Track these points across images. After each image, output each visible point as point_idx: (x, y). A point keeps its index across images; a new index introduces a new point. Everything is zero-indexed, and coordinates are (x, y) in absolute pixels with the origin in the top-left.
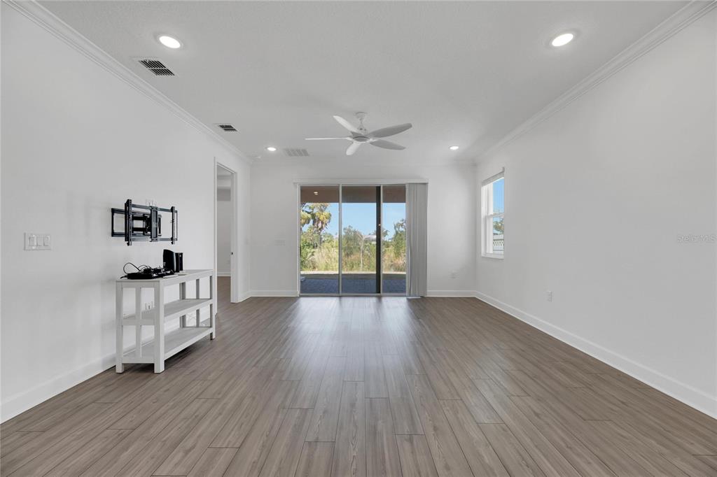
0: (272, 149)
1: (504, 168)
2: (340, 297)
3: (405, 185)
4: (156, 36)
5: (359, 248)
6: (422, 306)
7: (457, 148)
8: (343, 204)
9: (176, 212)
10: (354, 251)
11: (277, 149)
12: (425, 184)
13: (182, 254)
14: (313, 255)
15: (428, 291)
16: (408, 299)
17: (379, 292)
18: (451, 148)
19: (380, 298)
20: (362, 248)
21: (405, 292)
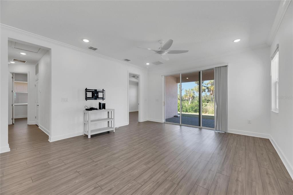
0: (148, 64)
3: (213, 69)
4: (82, 40)
9: (105, 91)
11: (150, 64)
12: (227, 66)
13: (105, 104)
14: (206, 106)
15: (228, 129)
17: (200, 126)
18: (235, 41)
19: (200, 129)
21: (214, 128)
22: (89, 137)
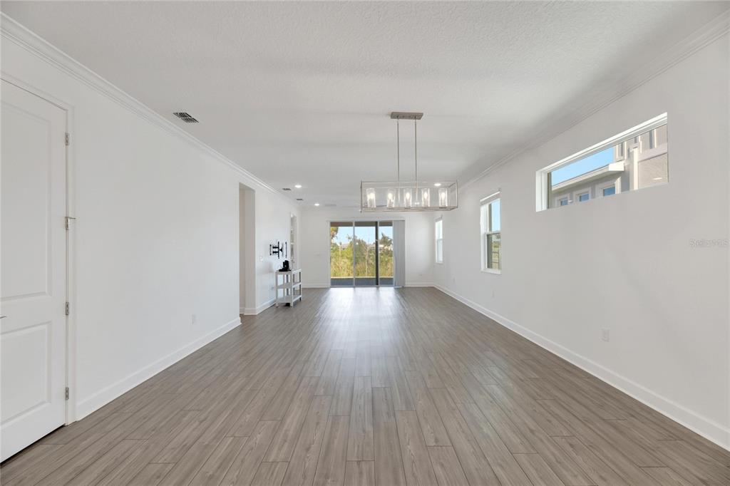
0: (317, 205)
2: (354, 287)
3: (392, 221)
5: (364, 258)
6: (403, 291)
8: (356, 228)
10: (360, 260)
11: (320, 204)
12: (404, 221)
15: (406, 283)
16: (395, 288)
17: (378, 285)
19: (378, 288)
20: (367, 258)
21: (392, 284)
22: (292, 305)
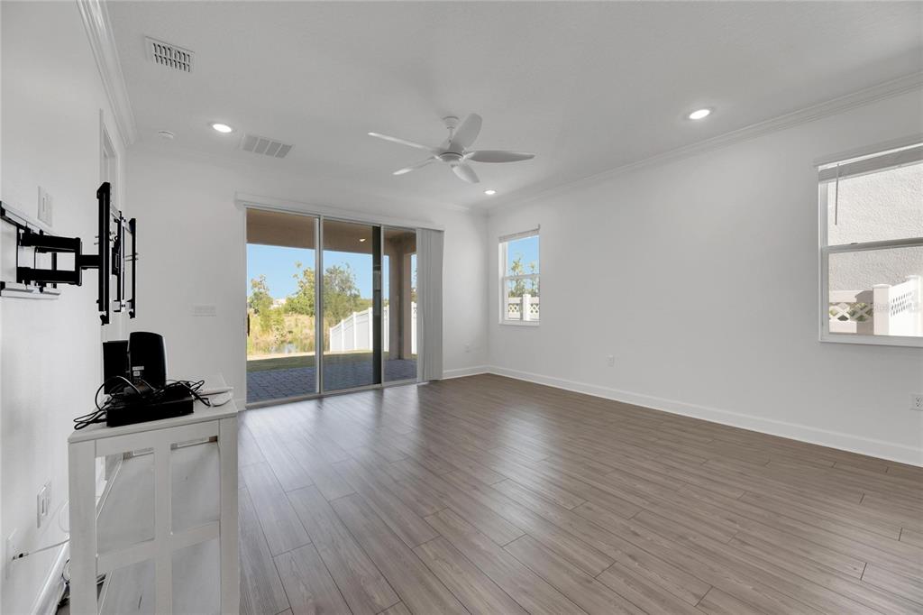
0: (222, 128)
1: (539, 226)
2: (320, 398)
3: (415, 230)
7: (493, 192)
12: (441, 232)
15: (444, 372)
16: (418, 386)
17: (380, 382)
18: (487, 193)
19: (380, 392)
21: (416, 377)
